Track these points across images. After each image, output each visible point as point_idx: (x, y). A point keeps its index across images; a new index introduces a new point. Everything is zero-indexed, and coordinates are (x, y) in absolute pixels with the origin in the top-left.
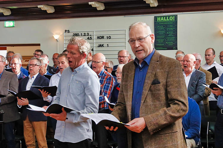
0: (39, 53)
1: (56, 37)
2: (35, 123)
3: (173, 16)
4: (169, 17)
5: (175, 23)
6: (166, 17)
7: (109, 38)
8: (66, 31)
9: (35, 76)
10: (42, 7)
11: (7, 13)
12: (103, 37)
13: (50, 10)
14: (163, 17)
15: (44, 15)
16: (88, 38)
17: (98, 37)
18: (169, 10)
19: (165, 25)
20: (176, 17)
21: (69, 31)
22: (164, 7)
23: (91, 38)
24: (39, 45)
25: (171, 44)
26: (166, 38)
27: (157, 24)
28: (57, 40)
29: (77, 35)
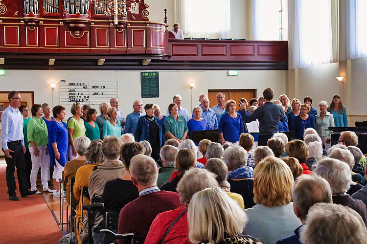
1: (52, 85)
3: (155, 72)
4: (152, 73)
5: (157, 78)
6: (150, 73)
7: (104, 87)
8: (61, 81)
12: (97, 87)
14: (148, 73)
16: (84, 88)
17: (93, 87)
19: (150, 79)
20: (158, 74)
21: (64, 81)
23: (86, 88)
24: (32, 92)
25: (155, 93)
26: (150, 88)
27: (143, 78)
28: (53, 89)
29: (72, 84)
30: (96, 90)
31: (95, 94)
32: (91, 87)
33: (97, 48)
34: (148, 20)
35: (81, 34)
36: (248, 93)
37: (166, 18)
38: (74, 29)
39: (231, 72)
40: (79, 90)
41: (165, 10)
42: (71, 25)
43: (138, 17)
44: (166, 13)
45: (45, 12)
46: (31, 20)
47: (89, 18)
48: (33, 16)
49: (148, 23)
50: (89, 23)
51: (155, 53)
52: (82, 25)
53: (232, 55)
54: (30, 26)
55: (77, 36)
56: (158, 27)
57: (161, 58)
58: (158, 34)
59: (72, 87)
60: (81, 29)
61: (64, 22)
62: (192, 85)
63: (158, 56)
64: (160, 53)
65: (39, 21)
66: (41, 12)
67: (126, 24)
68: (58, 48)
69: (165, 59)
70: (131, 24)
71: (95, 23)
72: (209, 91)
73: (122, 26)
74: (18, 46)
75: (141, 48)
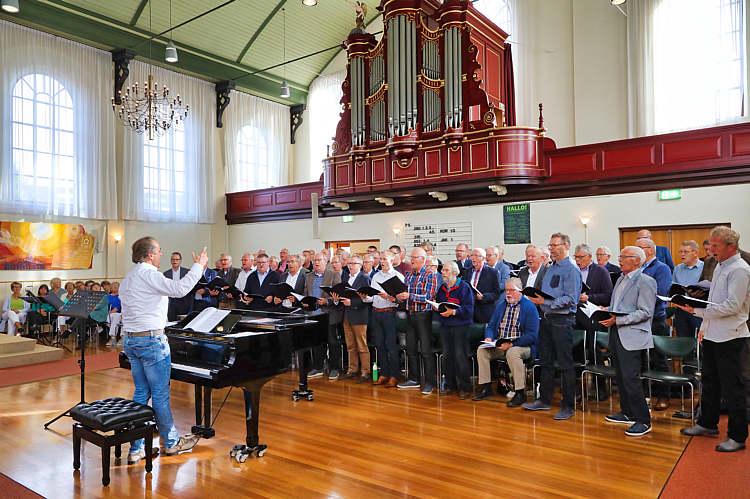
0: (373, 250)
1: (396, 231)
2: (356, 327)
3: (524, 205)
4: (520, 205)
5: (528, 213)
6: (517, 206)
7: (454, 231)
8: (406, 225)
9: (356, 275)
10: (380, 200)
11: (345, 207)
12: (446, 231)
13: (389, 203)
14: (514, 206)
15: (382, 209)
16: (430, 232)
17: (441, 231)
18: (516, 198)
19: (517, 216)
20: (528, 206)
21: (409, 225)
22: (514, 195)
23: (433, 232)
24: (378, 240)
25: (523, 237)
26: (517, 230)
27: (506, 215)
28: (397, 235)
29: (417, 229)
30: (445, 235)
31: (443, 240)
32: (438, 231)
33: (429, 177)
34: (492, 126)
35: (408, 162)
37: (541, 118)
38: (401, 156)
39: (666, 194)
40: (425, 235)
41: (540, 106)
42: (396, 152)
43: (479, 124)
44: (541, 110)
45: (371, 142)
46: (357, 154)
47: (417, 139)
48: (357, 148)
49: (490, 131)
50: (415, 147)
51: (515, 174)
52: (410, 150)
54: (358, 160)
55: (405, 166)
56: (521, 134)
57: (523, 182)
58: (521, 145)
59: (417, 232)
60: (408, 156)
61: (388, 149)
63: (519, 177)
64: (522, 173)
65: (365, 153)
66: (367, 143)
67: (460, 139)
68: (384, 183)
69: (536, 182)
70: (469, 137)
71: (424, 145)
72: (622, 230)
73: (456, 142)
74: (348, 187)
75: (482, 170)
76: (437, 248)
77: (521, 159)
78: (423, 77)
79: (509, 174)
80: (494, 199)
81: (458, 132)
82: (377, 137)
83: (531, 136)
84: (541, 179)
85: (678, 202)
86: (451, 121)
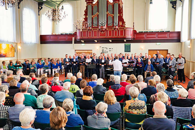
3: (130, 44)
5: (130, 46)
7: (112, 49)
11: (83, 42)
13: (96, 41)
14: (127, 44)
21: (101, 47)
24: (92, 50)
26: (128, 49)
27: (125, 46)
28: (97, 49)
29: (103, 48)
30: (110, 50)
31: (110, 51)
32: (108, 49)
34: (125, 27)
35: (104, 32)
36: (165, 51)
37: (134, 26)
38: (102, 31)
39: (158, 44)
40: (105, 49)
41: (134, 23)
42: (101, 30)
43: (122, 26)
45: (93, 27)
46: (90, 29)
47: (106, 27)
48: (90, 28)
50: (106, 29)
51: (128, 37)
52: (104, 30)
53: (158, 37)
54: (89, 31)
56: (130, 29)
58: (130, 31)
59: (103, 49)
61: (99, 29)
62: (142, 48)
63: (129, 38)
64: (130, 37)
65: (92, 29)
66: (92, 27)
67: (117, 29)
68: (97, 37)
69: (132, 39)
70: (120, 28)
71: (108, 29)
72: (149, 50)
73: (116, 29)
74: (86, 37)
75: (122, 36)
76: (108, 52)
77: (130, 34)
78: (108, 13)
79: (127, 37)
80: (123, 42)
81: (117, 27)
82: (95, 25)
83: (132, 29)
84: (134, 39)
85: (160, 45)
86: (116, 25)
